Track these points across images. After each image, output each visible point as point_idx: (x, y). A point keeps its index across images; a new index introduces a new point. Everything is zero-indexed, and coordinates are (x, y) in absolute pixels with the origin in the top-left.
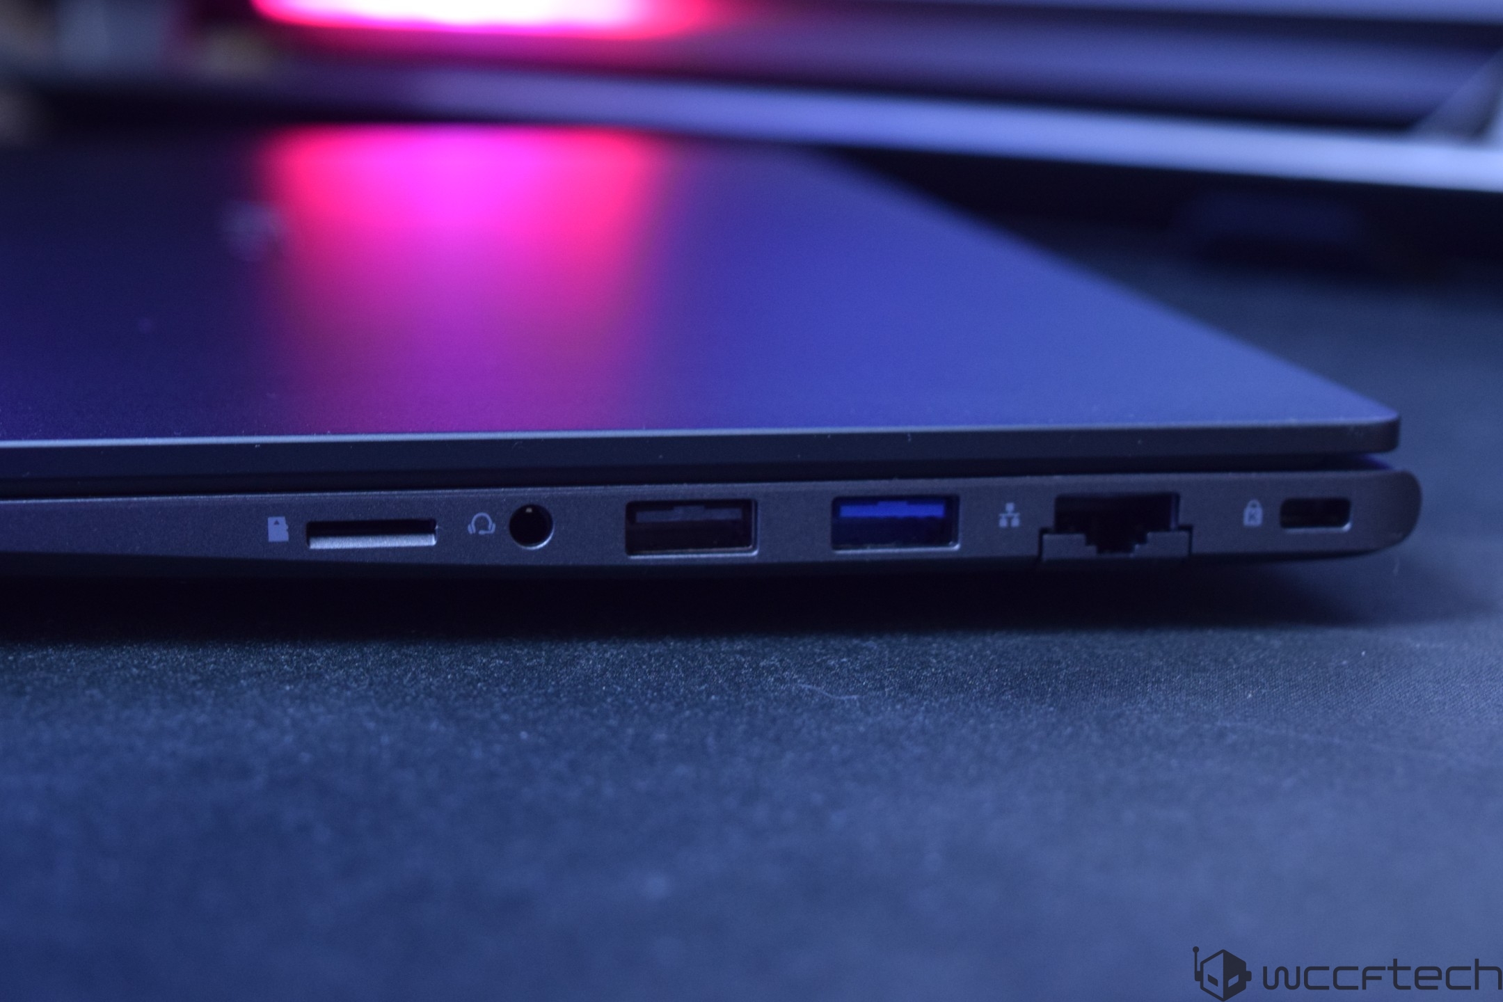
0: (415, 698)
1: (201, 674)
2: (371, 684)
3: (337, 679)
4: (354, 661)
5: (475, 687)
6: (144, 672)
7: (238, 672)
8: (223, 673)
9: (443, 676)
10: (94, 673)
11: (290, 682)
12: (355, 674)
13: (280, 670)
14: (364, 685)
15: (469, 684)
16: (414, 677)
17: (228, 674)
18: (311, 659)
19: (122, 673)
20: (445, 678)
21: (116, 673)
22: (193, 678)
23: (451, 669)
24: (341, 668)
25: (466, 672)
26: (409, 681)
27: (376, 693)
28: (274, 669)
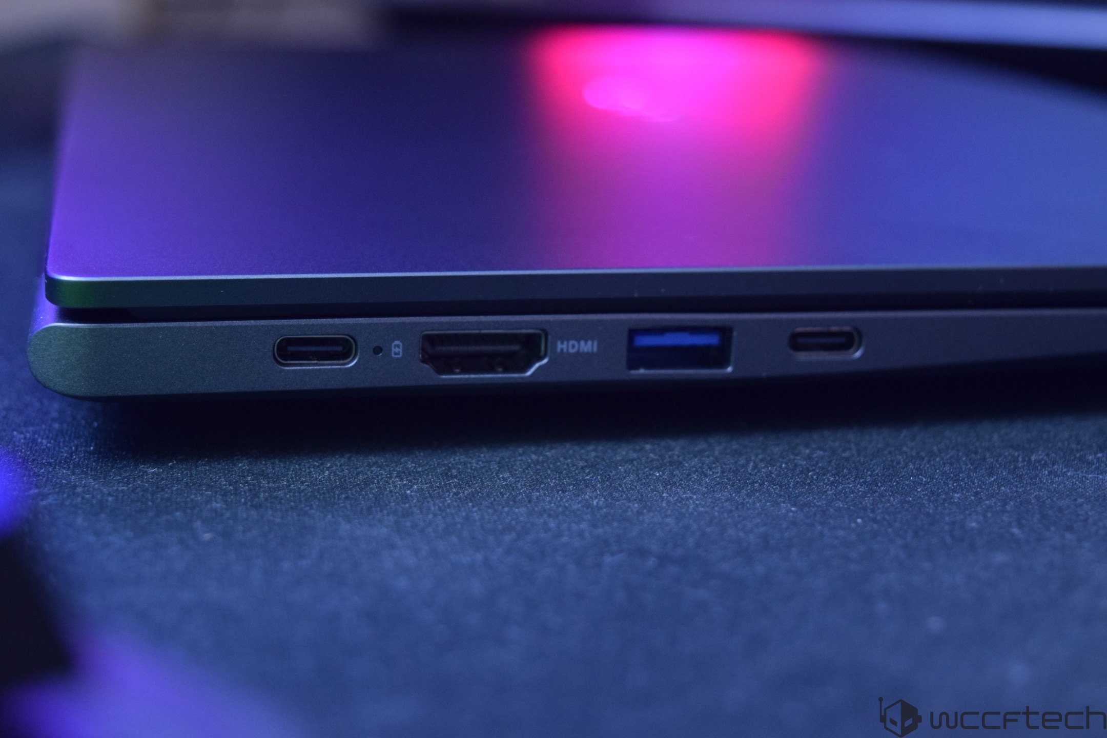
0: (762, 485)
1: (586, 461)
2: (723, 472)
3: (694, 466)
4: (704, 450)
5: (807, 476)
6: (541, 458)
7: (614, 459)
8: (603, 459)
9: (778, 465)
10: (503, 458)
11: (658, 468)
12: (707, 462)
13: (648, 458)
14: (718, 473)
15: (802, 472)
16: (755, 467)
17: (608, 461)
18: (670, 449)
19: (524, 458)
20: (781, 467)
21: (519, 458)
22: (581, 464)
23: (783, 458)
24: (695, 456)
25: (796, 461)
26: (753, 469)
27: (729, 479)
28: (643, 457)
